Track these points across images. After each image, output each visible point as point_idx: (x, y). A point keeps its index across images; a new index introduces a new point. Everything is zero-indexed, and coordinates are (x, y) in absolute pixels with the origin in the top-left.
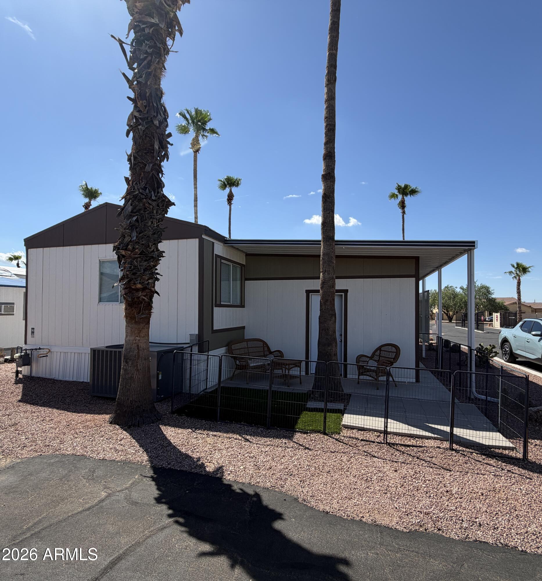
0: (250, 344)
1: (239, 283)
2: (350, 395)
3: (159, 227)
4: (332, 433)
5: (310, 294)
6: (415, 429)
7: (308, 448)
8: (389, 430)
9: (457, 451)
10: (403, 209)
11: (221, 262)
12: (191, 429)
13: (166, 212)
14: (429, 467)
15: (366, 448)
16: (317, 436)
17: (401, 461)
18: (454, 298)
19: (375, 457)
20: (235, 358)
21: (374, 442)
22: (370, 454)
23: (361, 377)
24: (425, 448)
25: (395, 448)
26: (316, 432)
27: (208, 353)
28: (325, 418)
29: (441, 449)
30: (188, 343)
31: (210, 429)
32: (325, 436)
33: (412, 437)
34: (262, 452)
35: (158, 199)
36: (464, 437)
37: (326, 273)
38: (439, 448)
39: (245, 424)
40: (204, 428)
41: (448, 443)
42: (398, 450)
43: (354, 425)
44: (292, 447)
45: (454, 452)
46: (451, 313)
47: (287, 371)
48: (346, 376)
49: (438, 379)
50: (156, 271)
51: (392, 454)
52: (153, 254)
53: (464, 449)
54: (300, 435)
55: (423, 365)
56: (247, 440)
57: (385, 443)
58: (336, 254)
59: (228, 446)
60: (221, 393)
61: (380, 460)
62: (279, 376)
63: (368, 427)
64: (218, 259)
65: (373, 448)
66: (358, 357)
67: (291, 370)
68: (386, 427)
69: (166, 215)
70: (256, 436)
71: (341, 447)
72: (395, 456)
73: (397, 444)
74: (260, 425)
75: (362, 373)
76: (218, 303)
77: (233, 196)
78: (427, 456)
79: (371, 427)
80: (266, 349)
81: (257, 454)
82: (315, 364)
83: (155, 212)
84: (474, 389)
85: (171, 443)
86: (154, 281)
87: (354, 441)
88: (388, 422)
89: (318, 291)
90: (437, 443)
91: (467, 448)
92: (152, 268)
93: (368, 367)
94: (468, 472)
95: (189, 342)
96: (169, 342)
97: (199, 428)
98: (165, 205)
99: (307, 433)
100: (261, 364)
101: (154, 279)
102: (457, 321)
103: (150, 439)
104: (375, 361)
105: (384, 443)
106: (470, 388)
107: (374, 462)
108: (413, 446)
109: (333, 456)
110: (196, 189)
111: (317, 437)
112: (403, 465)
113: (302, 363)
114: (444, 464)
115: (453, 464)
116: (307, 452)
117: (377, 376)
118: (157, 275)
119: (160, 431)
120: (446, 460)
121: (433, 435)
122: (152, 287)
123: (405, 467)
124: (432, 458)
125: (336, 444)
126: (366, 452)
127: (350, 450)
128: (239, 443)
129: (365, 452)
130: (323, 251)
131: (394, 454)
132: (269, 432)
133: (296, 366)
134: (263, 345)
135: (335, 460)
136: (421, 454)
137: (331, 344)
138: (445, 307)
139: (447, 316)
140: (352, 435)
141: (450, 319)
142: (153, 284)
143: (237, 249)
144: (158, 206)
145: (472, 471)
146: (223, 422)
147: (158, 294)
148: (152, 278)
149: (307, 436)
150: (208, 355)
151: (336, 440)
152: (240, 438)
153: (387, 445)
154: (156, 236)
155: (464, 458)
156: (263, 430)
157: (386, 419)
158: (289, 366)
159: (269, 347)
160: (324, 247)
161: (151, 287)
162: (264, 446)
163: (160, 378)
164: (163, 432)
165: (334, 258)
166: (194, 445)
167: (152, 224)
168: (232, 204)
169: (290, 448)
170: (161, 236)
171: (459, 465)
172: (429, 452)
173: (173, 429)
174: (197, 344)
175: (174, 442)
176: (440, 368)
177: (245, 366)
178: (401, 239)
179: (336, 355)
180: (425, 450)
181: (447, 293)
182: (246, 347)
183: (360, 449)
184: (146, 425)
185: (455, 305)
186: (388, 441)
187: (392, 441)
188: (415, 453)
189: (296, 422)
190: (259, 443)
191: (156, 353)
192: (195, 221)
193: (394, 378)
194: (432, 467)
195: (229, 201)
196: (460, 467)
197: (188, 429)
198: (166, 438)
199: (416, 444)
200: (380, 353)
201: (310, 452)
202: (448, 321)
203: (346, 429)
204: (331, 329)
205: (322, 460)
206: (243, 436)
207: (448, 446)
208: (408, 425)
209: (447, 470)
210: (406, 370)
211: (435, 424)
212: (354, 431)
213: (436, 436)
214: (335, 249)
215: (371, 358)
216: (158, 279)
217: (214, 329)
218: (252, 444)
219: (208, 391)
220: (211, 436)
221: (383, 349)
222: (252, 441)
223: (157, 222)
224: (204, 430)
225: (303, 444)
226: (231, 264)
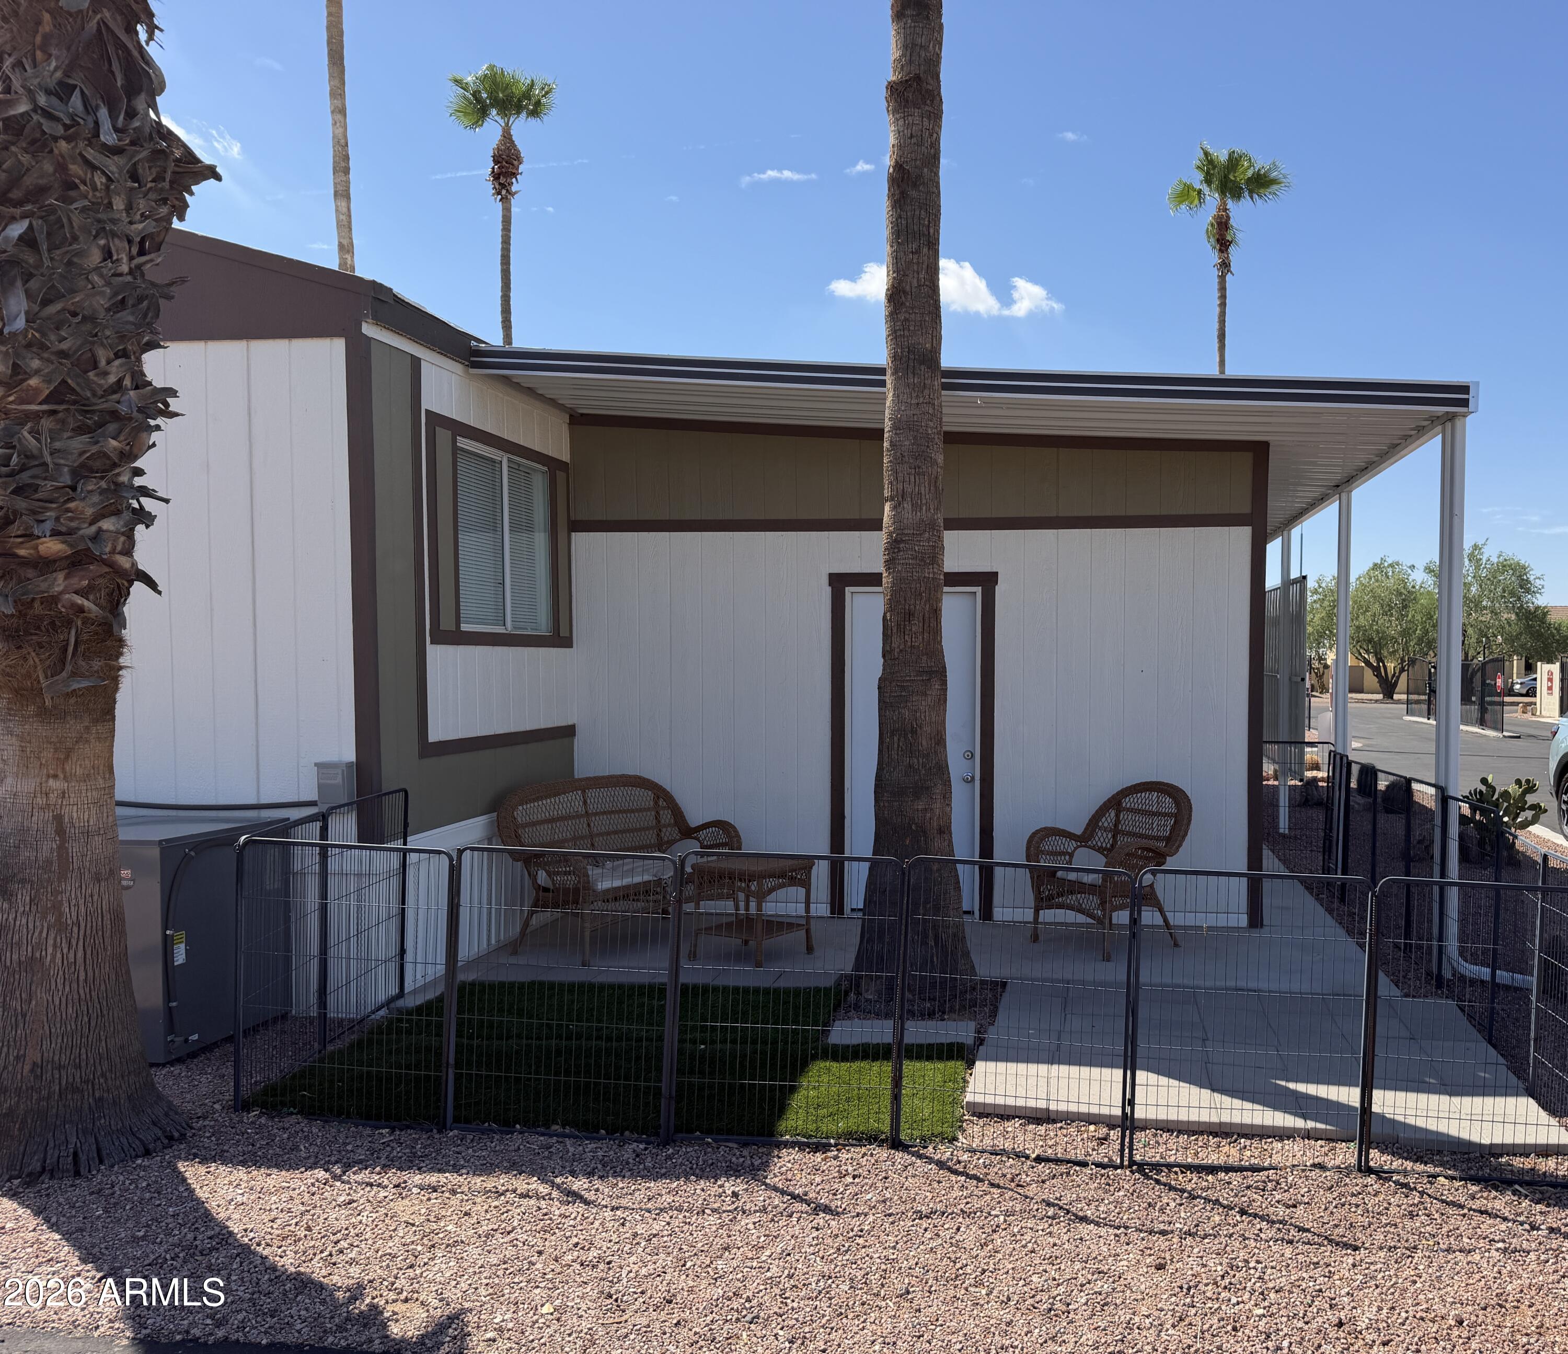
0: (598, 799)
1: (541, 540)
2: (1004, 985)
3: (143, 275)
4: (923, 1139)
5: (848, 590)
6: (1237, 1103)
7: (827, 1209)
8: (1139, 1113)
9: (1381, 1174)
10: (1221, 251)
11: (455, 450)
12: (326, 1171)
13: (181, 210)
14: (1283, 1239)
15: (1056, 1190)
16: (864, 1155)
17: (1181, 1230)
18: (1405, 607)
19: (1084, 1219)
20: (530, 860)
21: (1084, 1164)
22: (1068, 1212)
23: (1047, 915)
24: (1272, 1171)
25: (1164, 1180)
26: (860, 1140)
27: (405, 844)
28: (897, 1082)
29: (1328, 1173)
30: (312, 804)
31: (412, 1163)
32: (898, 1155)
33: (1226, 1135)
34: (638, 1240)
35: (132, 143)
36: (1407, 1121)
37: (907, 506)
38: (1321, 1167)
39: (567, 1131)
40: (383, 1161)
41: (1354, 1146)
42: (1171, 1188)
43: (1010, 1102)
44: (764, 1210)
45: (1372, 1179)
46: (1391, 665)
47: (753, 905)
48: (987, 912)
49: (1330, 911)
50: (138, 481)
51: (1150, 1205)
52: (118, 402)
53: (1409, 1165)
54: (799, 1156)
55: (1276, 861)
56: (574, 1196)
57: (1126, 1163)
58: (945, 429)
59: (490, 1227)
60: (460, 1011)
61: (1103, 1231)
62: (719, 927)
63: (1063, 1107)
64: (443, 435)
65: (1079, 1186)
66: (1036, 839)
67: (768, 898)
68: (1129, 1101)
69: (176, 224)
70: (615, 1177)
71: (956, 1193)
72: (1162, 1210)
73: (1170, 1166)
74: (632, 1132)
75: (1050, 898)
76: (447, 624)
77: (519, 159)
78: (1278, 1202)
79: (1073, 1108)
80: (667, 816)
81: (616, 1247)
82: (864, 868)
83: (119, 204)
84: (1452, 944)
85: (231, 1234)
86: (126, 525)
87: (1008, 1164)
88: (1137, 1082)
89: (872, 579)
90: (1315, 1151)
91: (1418, 1159)
92: (115, 465)
93: (1072, 876)
94: (1415, 1247)
95: (314, 796)
96: (222, 801)
97: (360, 1162)
98: (168, 176)
99: (825, 1148)
100: (647, 878)
101: (127, 515)
102: (1412, 697)
103: (130, 1224)
104: (1100, 850)
105: (1121, 1166)
106: (1441, 939)
107: (1081, 1239)
108: (1228, 1169)
109: (926, 1230)
110: (339, 117)
111: (863, 1161)
112: (1189, 1241)
113: (815, 868)
114: (1336, 1226)
115: (1366, 1224)
116: (821, 1222)
117: (1104, 910)
118: (144, 500)
119: (182, 1189)
120: (1343, 1211)
121: (1300, 1123)
122: (120, 553)
123: (1196, 1250)
124: (1295, 1206)
125: (939, 1182)
126: (1054, 1205)
127: (993, 1203)
128: (540, 1209)
129: (1049, 1204)
130: (894, 412)
131: (1159, 1204)
132: (669, 1158)
133: (793, 881)
134: (656, 803)
135: (933, 1244)
136: (1255, 1196)
137: (928, 788)
138: (1370, 641)
139: (1378, 675)
140: (1001, 1143)
141: (1388, 689)
142: (122, 539)
143: (531, 392)
144: (134, 176)
145: (1431, 1243)
146: (470, 1131)
147: (151, 584)
148: (117, 513)
149: (824, 1160)
150: (405, 853)
151: (941, 1164)
152: (543, 1189)
153: (1132, 1172)
154: (131, 318)
155: (1407, 1197)
156: (646, 1149)
157: (1129, 1072)
158: (760, 885)
159: (679, 809)
160: (896, 396)
161: (113, 552)
162: (647, 1214)
163: (180, 956)
164: (192, 1191)
165: (939, 440)
166: (339, 1236)
167: (105, 260)
168: (513, 194)
169: (755, 1212)
170: (157, 316)
171: (1387, 1225)
172: (1283, 1185)
173: (241, 1173)
174: (354, 803)
175: (246, 1230)
176: (1339, 871)
177: (576, 890)
178: (1211, 370)
179: (945, 830)
180: (1270, 1181)
181: (1379, 587)
182: (581, 810)
183: (1031, 1194)
184: (113, 1166)
185: (1405, 633)
186: (1138, 1158)
187: (1153, 1155)
188: (1236, 1195)
189: (780, 1108)
190: (624, 1202)
191: (156, 852)
192: (343, 263)
193: (1169, 915)
194: (1290, 1242)
195: (502, 180)
196: (1389, 1232)
197: (311, 1168)
198: (207, 1214)
199: (1241, 1160)
200: (1118, 821)
201: (833, 1223)
202: (1380, 696)
203: (981, 1122)
204: (927, 729)
205: (880, 1250)
206: (558, 1180)
207: (1353, 1161)
208: (1213, 1090)
209: (1346, 1246)
210: (1212, 879)
211: (1308, 1081)
212: (1012, 1126)
213: (1310, 1124)
214: (941, 406)
215: (1084, 839)
216: (146, 518)
217: (432, 738)
218: (594, 1211)
219: (410, 1002)
220: (415, 1190)
221: (1127, 802)
222: (593, 1198)
223: (135, 250)
224: (386, 1168)
225: (806, 1194)
226: (504, 458)
